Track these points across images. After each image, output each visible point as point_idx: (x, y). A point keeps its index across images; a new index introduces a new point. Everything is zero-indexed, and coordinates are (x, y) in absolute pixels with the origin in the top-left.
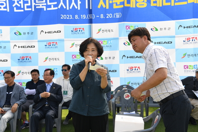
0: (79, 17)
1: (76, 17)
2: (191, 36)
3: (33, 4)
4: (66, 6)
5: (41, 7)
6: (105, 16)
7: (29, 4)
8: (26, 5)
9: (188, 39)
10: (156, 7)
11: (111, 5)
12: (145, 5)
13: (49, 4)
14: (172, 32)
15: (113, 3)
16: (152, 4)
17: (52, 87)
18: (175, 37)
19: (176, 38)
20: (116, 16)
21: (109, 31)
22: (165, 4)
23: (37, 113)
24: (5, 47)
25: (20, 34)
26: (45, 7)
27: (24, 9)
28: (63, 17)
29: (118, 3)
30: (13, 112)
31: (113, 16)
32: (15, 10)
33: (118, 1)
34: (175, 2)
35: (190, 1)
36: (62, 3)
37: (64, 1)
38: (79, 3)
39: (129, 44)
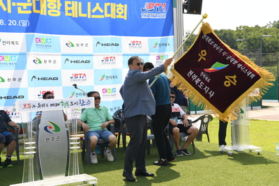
2: (109, 55)
6: (7, 22)
9: (107, 59)
10: (71, 17)
11: (14, 9)
12: (59, 14)
14: (89, 50)
15: (17, 7)
16: (67, 14)
18: (92, 55)
19: (94, 57)
20: (21, 24)
21: (13, 43)
22: (81, 15)
29: (25, 8)
31: (18, 23)
33: (25, 5)
34: (92, 14)
35: (107, 15)
39: (40, 62)
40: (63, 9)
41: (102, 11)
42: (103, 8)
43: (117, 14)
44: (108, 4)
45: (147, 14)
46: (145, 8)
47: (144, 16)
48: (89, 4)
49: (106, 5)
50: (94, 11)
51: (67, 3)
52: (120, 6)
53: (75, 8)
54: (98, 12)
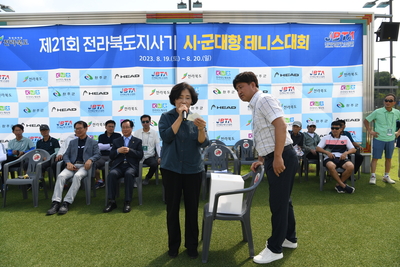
0: (161, 58)
1: (158, 59)
2: (288, 85)
3: (108, 43)
4: (146, 46)
5: (116, 46)
6: (192, 58)
7: (103, 43)
8: (99, 44)
9: (285, 89)
10: (250, 50)
11: (199, 46)
12: (239, 48)
13: (126, 43)
14: (268, 80)
15: (201, 45)
16: (246, 47)
17: (131, 141)
18: (270, 85)
19: (272, 87)
20: (204, 59)
21: (197, 76)
22: (260, 48)
23: (115, 171)
24: (73, 94)
25: (91, 78)
26: (121, 47)
27: (96, 48)
28: (142, 58)
29: (208, 45)
30: (87, 170)
31: (201, 59)
32: (86, 50)
33: (208, 42)
34: (271, 46)
35: (287, 46)
36: (141, 42)
37: (144, 40)
38: (162, 42)
39: (220, 92)
40: (242, 43)
41: (282, 43)
42: (283, 40)
43: (298, 45)
44: (289, 35)
45: (331, 44)
46: (330, 37)
47: (328, 45)
48: (269, 36)
49: (287, 36)
50: (273, 43)
51: (247, 37)
52: (302, 37)
53: (254, 42)
54: (278, 44)
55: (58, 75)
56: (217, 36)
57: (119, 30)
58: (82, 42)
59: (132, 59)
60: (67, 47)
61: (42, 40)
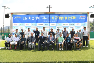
0: (47, 21)
1: (46, 21)
2: (72, 26)
5: (38, 19)
6: (53, 21)
7: (36, 18)
11: (55, 19)
12: (62, 19)
13: (40, 18)
14: (68, 26)
17: (43, 37)
20: (56, 21)
22: (67, 19)
25: (33, 25)
27: (34, 19)
28: (43, 21)
33: (56, 18)
35: (72, 19)
36: (43, 18)
37: (44, 17)
38: (47, 18)
42: (71, 17)
46: (80, 17)
47: (80, 19)
48: (68, 17)
51: (64, 17)
52: (75, 17)
53: (65, 18)
54: (70, 18)
55: (27, 24)
56: (58, 17)
57: (39, 15)
58: (32, 18)
59: (42, 21)
60: (29, 19)
61: (24, 17)
